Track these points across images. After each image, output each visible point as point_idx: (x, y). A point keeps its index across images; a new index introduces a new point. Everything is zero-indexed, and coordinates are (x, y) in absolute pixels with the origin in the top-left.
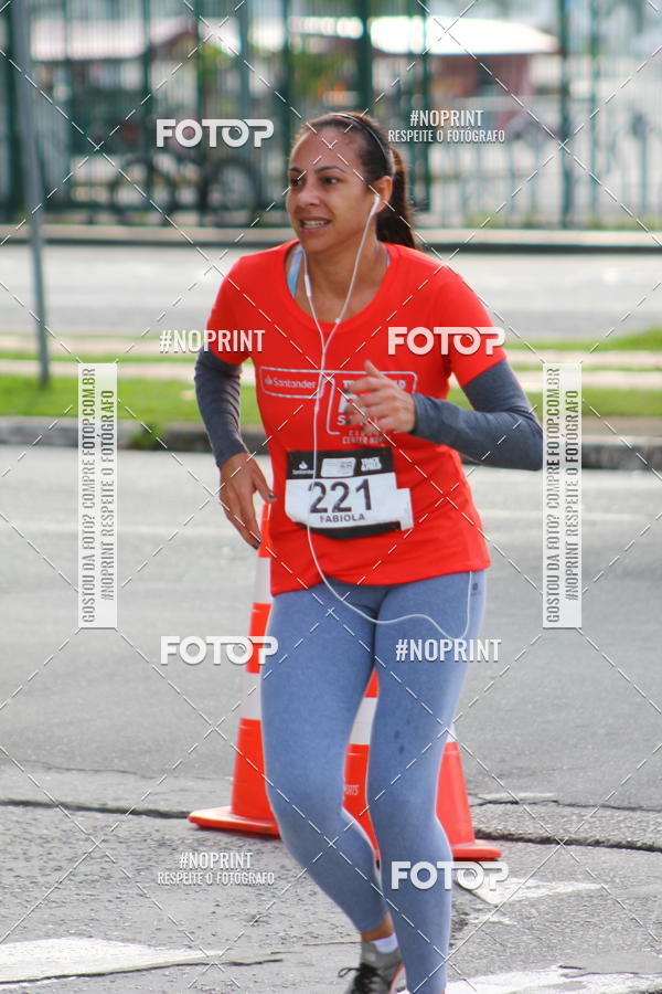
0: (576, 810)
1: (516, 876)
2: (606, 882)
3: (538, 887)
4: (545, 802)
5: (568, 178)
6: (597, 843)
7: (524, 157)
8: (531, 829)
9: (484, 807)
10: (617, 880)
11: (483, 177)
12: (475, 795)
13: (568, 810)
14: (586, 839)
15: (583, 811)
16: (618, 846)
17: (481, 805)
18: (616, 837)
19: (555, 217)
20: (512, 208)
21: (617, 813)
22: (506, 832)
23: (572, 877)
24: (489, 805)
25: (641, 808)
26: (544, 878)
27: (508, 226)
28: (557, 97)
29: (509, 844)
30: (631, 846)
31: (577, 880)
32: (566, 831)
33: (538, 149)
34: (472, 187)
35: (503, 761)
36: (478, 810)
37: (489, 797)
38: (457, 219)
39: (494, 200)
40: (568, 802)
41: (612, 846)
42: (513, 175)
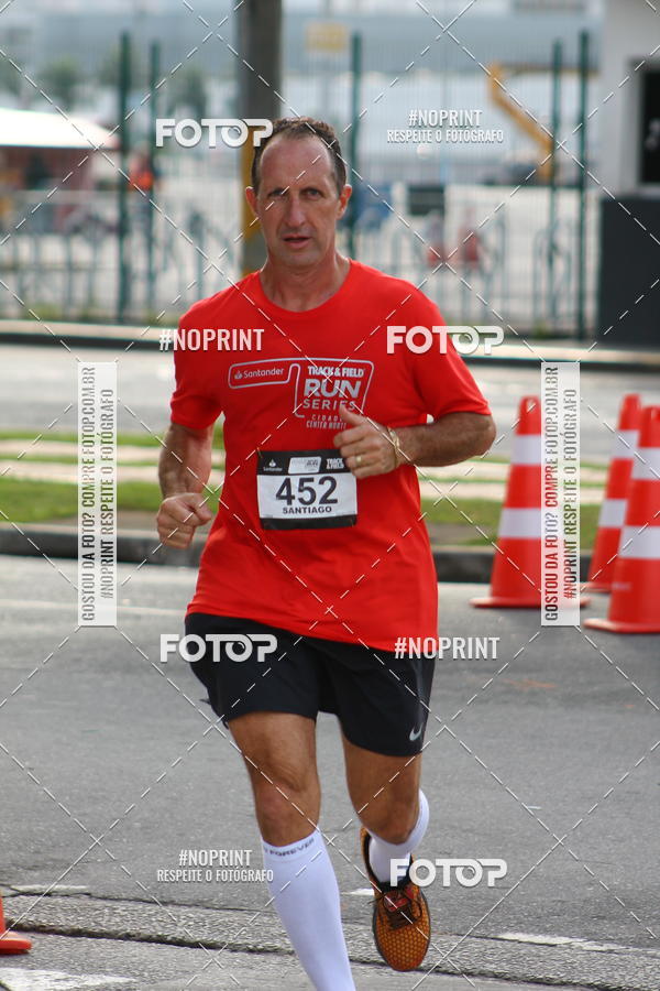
0: (109, 904)
1: (44, 969)
2: (134, 976)
3: (66, 980)
4: (77, 894)
5: (125, 272)
6: (128, 937)
7: (82, 252)
8: (62, 921)
9: (17, 899)
10: (146, 974)
11: (41, 269)
12: (8, 886)
13: (100, 903)
14: (117, 932)
15: (116, 904)
16: (149, 940)
17: (13, 896)
18: (147, 931)
19: (111, 312)
20: (69, 300)
21: (149, 907)
22: (38, 924)
23: (101, 970)
24: (22, 897)
25: (173, 903)
26: (73, 970)
27: (65, 319)
28: (115, 193)
29: (40, 936)
30: (161, 940)
31: (106, 974)
32: (97, 923)
33: (95, 244)
34: (29, 279)
35: (37, 852)
36: (10, 901)
37: (21, 888)
38: (13, 310)
39: (51, 292)
40: (101, 894)
41: (142, 940)
42: (71, 268)
